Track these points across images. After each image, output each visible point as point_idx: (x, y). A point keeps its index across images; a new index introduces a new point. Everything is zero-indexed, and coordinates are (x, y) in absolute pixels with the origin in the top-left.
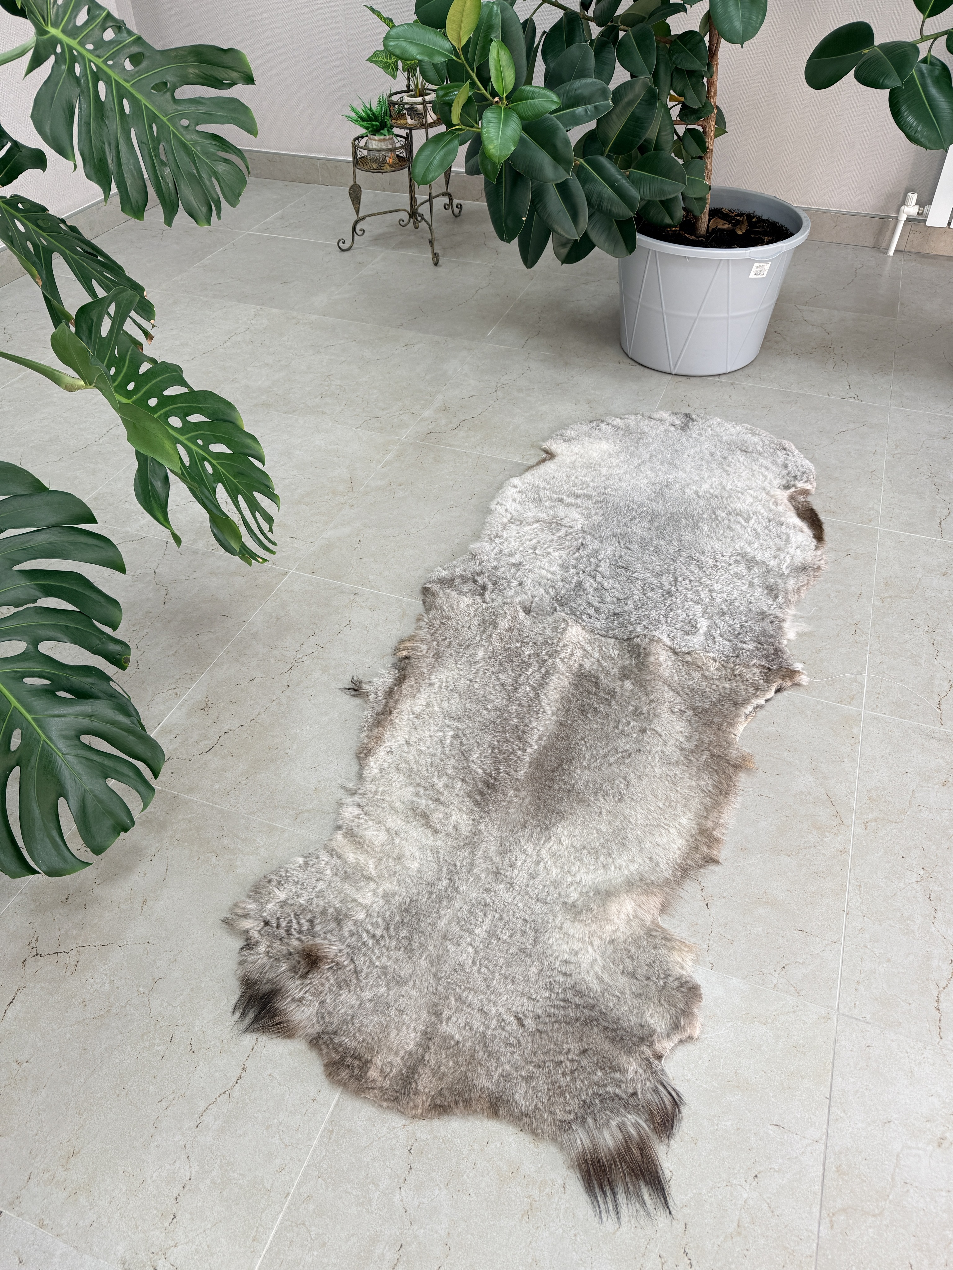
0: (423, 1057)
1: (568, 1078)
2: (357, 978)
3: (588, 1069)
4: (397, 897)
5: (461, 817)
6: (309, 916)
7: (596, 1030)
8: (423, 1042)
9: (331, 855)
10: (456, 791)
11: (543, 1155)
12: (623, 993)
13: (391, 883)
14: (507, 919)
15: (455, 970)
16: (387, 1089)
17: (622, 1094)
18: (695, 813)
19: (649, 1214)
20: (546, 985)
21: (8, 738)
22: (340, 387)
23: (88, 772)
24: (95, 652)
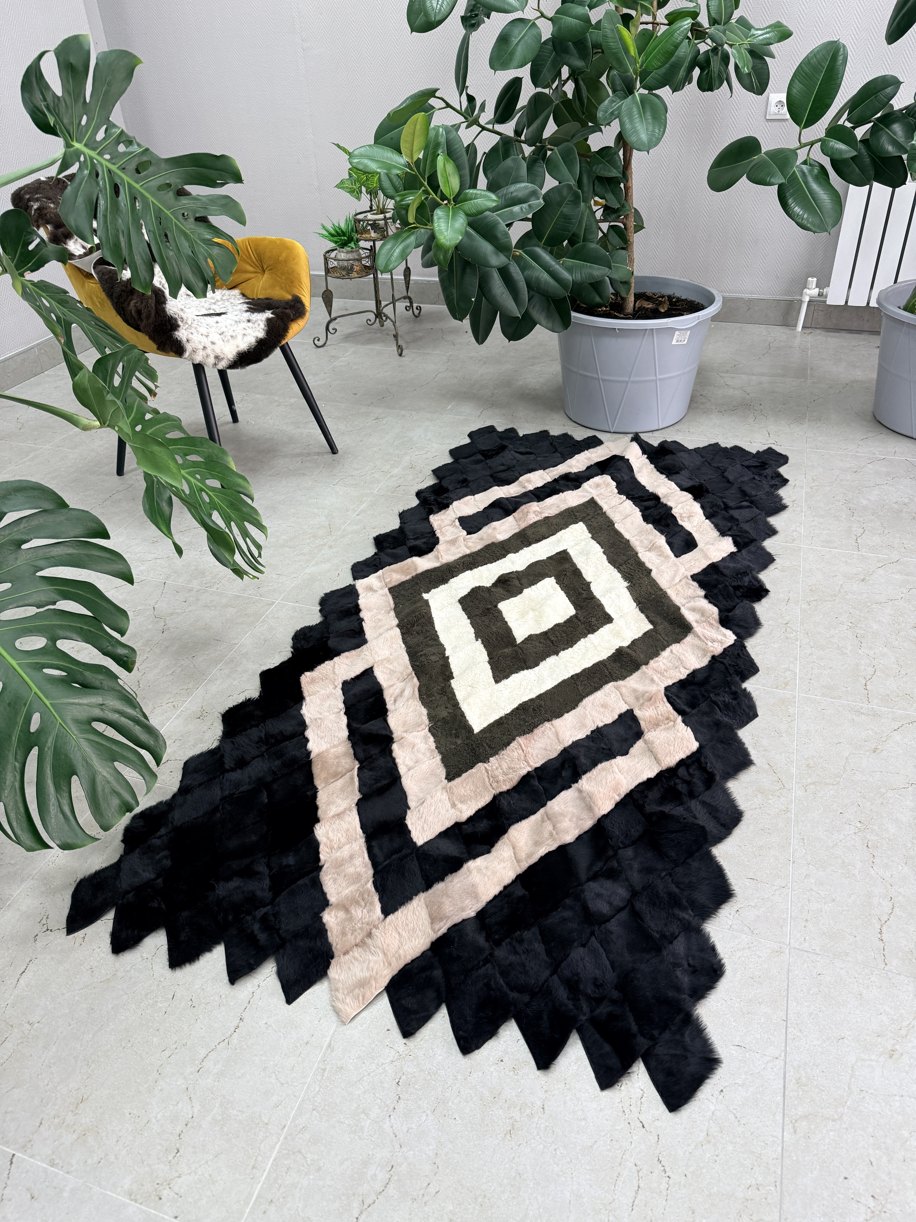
21: (28, 721)
22: (319, 454)
23: (98, 755)
24: (105, 654)
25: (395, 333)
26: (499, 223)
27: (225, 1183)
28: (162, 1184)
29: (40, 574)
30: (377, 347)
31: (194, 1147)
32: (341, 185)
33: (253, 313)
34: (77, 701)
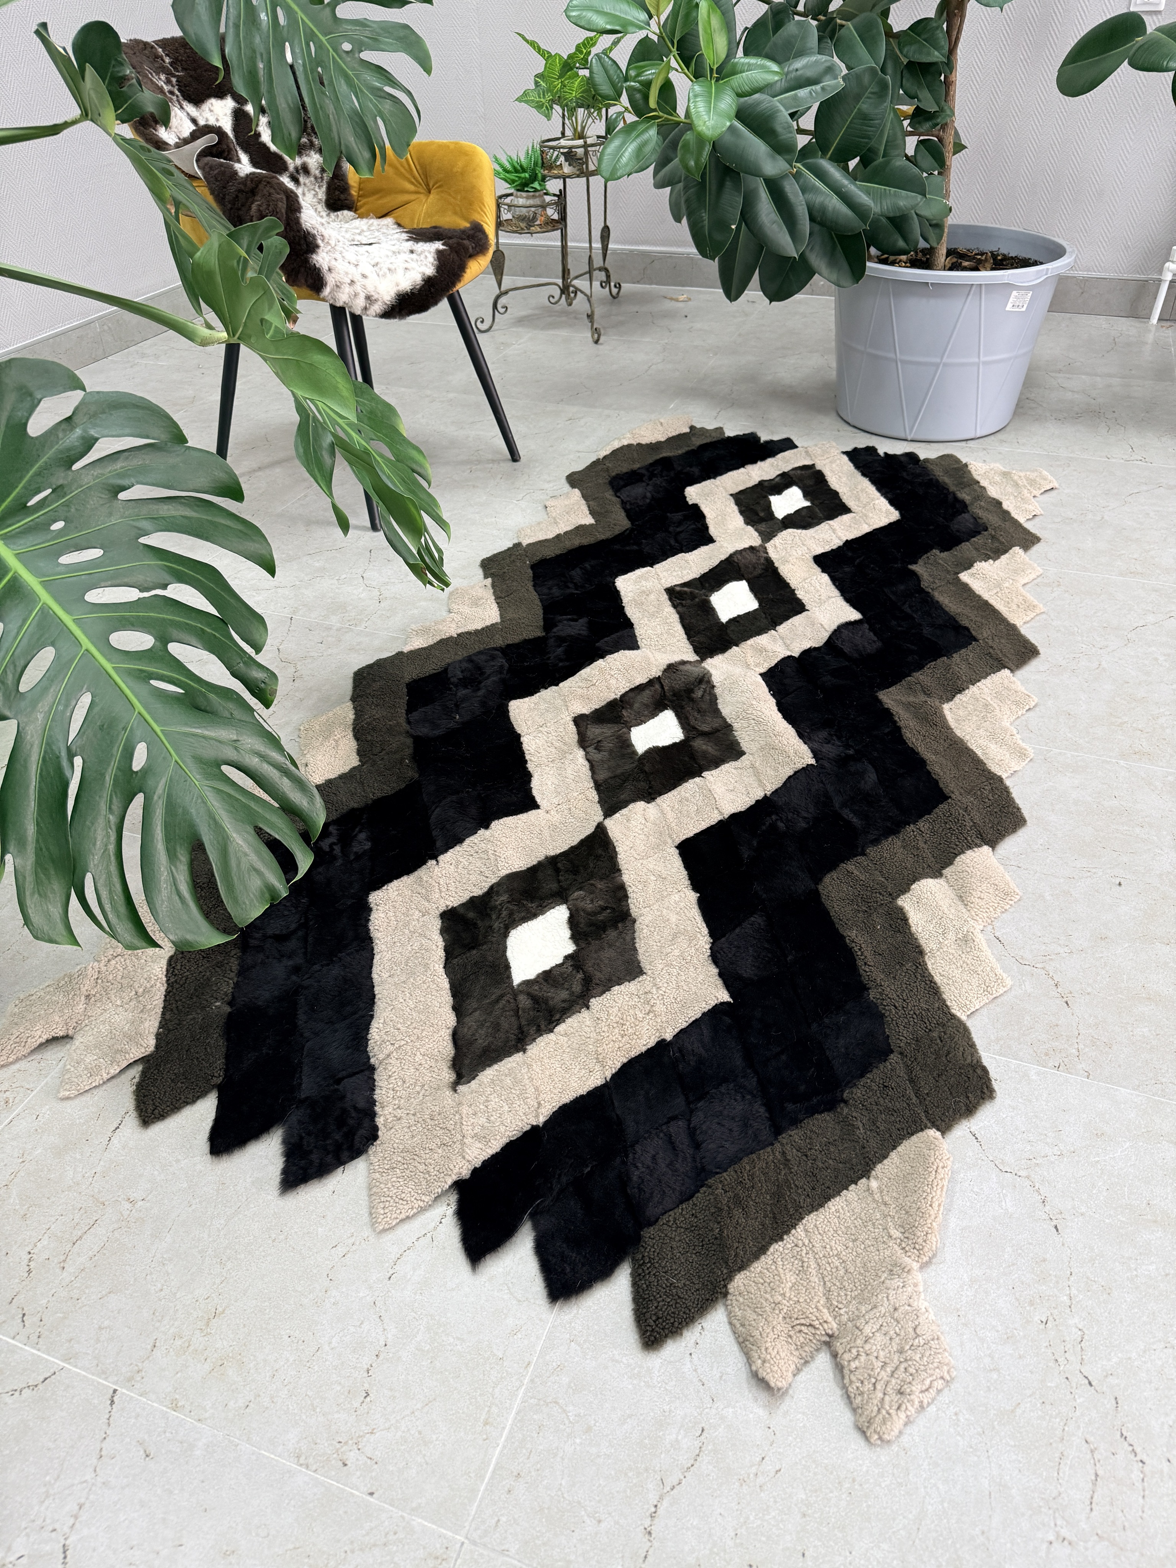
21: (129, 754)
22: (493, 461)
23: (231, 812)
24: (235, 675)
25: (589, 313)
26: (779, 111)
27: (444, 1445)
28: (346, 1443)
29: (142, 540)
30: (563, 333)
31: (391, 1390)
32: (524, 98)
33: (417, 243)
34: (199, 731)
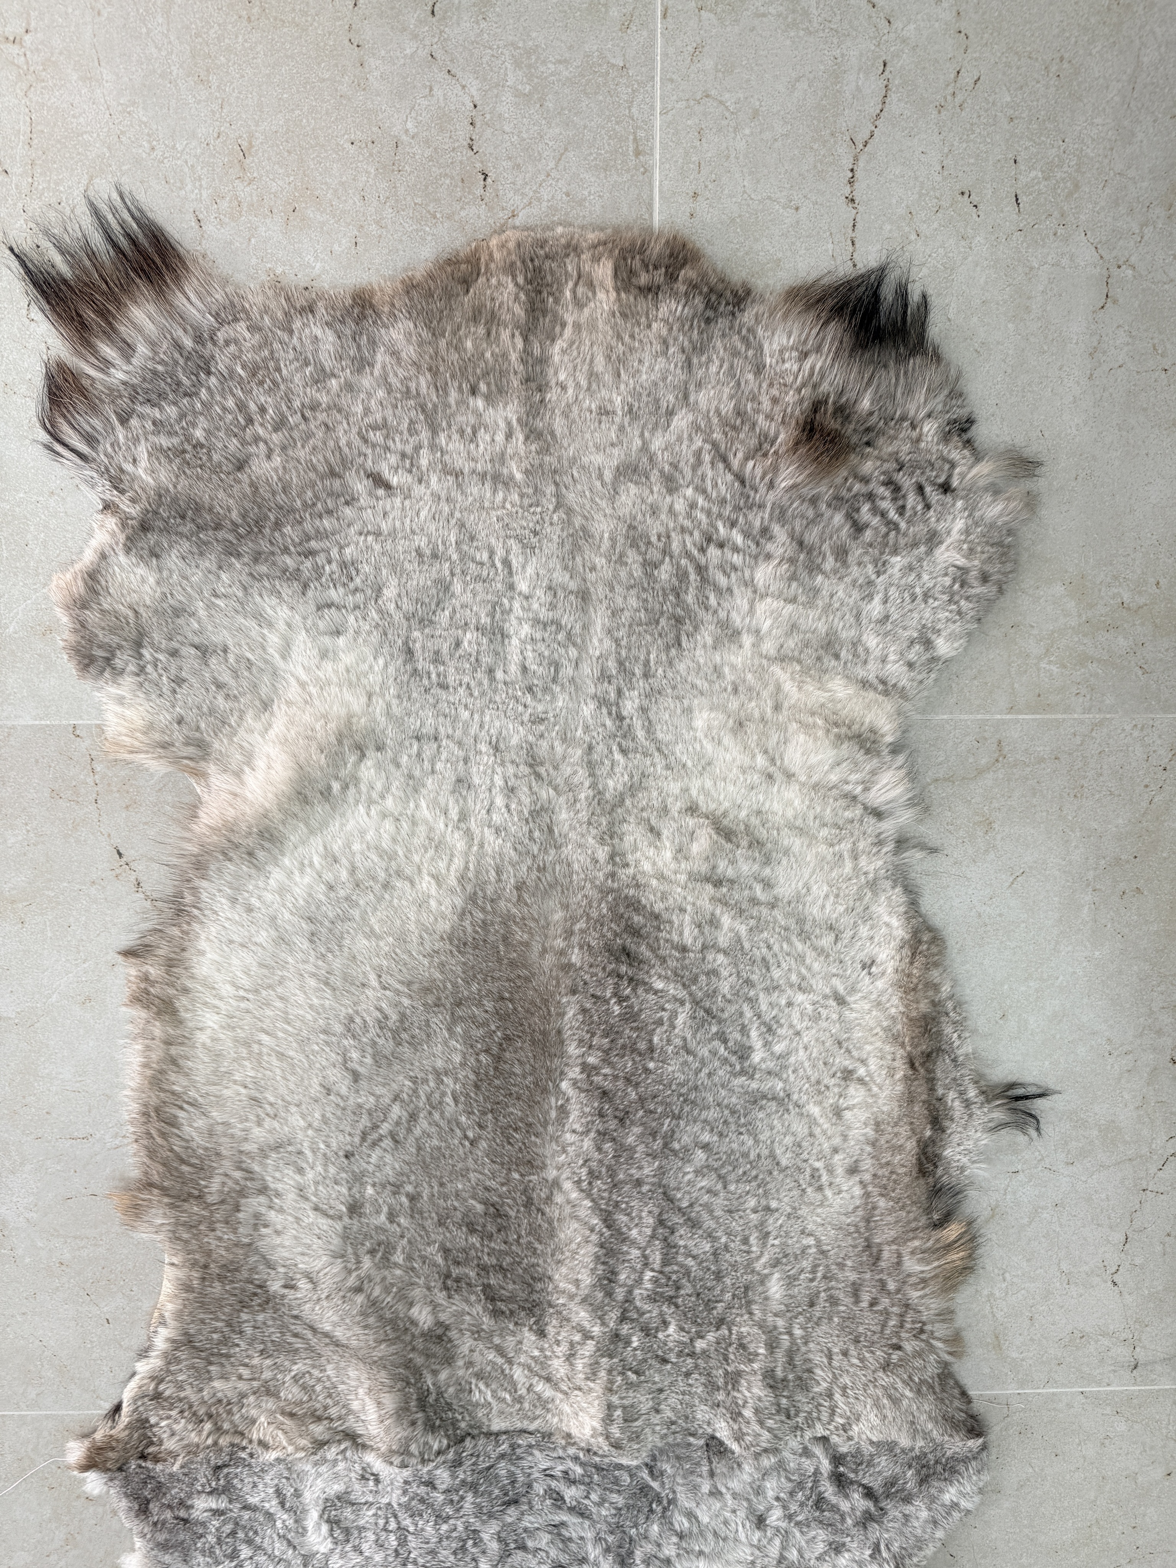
0: (526, 339)
1: (253, 407)
2: (715, 445)
3: (221, 434)
4: (709, 641)
5: (654, 864)
6: (868, 534)
7: (234, 515)
8: (538, 369)
9: (883, 682)
10: (687, 918)
11: (254, 261)
12: (210, 606)
13: (733, 667)
14: (479, 675)
15: (536, 533)
16: (567, 255)
17: (147, 410)
18: (194, 1047)
19: (46, 233)
20: (357, 571)
